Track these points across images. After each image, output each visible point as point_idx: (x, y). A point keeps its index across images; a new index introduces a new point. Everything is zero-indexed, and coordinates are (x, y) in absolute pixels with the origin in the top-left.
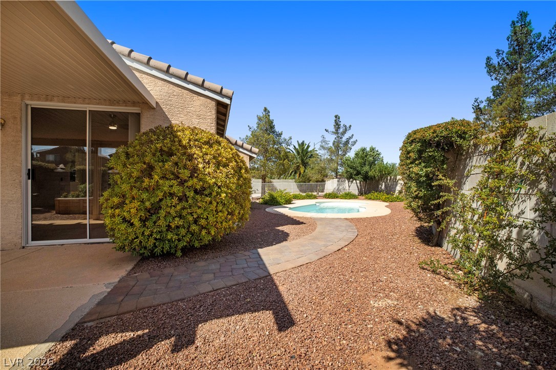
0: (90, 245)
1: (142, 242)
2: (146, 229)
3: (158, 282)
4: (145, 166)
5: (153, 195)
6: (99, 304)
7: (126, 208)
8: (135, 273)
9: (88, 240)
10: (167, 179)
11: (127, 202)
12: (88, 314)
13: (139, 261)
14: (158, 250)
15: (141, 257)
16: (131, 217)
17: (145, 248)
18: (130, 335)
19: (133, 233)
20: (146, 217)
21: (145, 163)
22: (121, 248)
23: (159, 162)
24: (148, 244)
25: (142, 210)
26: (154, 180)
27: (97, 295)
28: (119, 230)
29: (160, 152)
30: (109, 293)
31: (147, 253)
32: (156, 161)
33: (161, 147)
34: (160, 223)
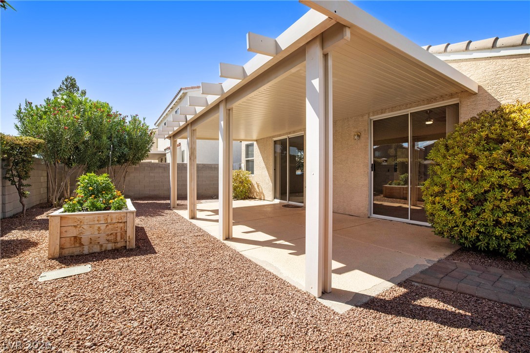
0: (410, 225)
1: (462, 232)
2: (468, 220)
3: (480, 276)
4: (467, 157)
5: (476, 186)
6: (422, 272)
7: (446, 196)
8: (454, 260)
9: (409, 221)
10: (496, 169)
11: (447, 191)
12: (414, 276)
13: (458, 250)
14: (482, 244)
15: (461, 247)
16: (452, 206)
17: (466, 238)
18: (451, 308)
19: (454, 221)
20: (468, 208)
21: (466, 153)
22: (439, 233)
23: (484, 151)
24: (469, 235)
25: (463, 200)
26: (478, 170)
27: (420, 265)
28: (439, 216)
29: (485, 140)
30: (430, 268)
31: (467, 244)
32: (480, 151)
33: (487, 135)
34: (485, 215)
